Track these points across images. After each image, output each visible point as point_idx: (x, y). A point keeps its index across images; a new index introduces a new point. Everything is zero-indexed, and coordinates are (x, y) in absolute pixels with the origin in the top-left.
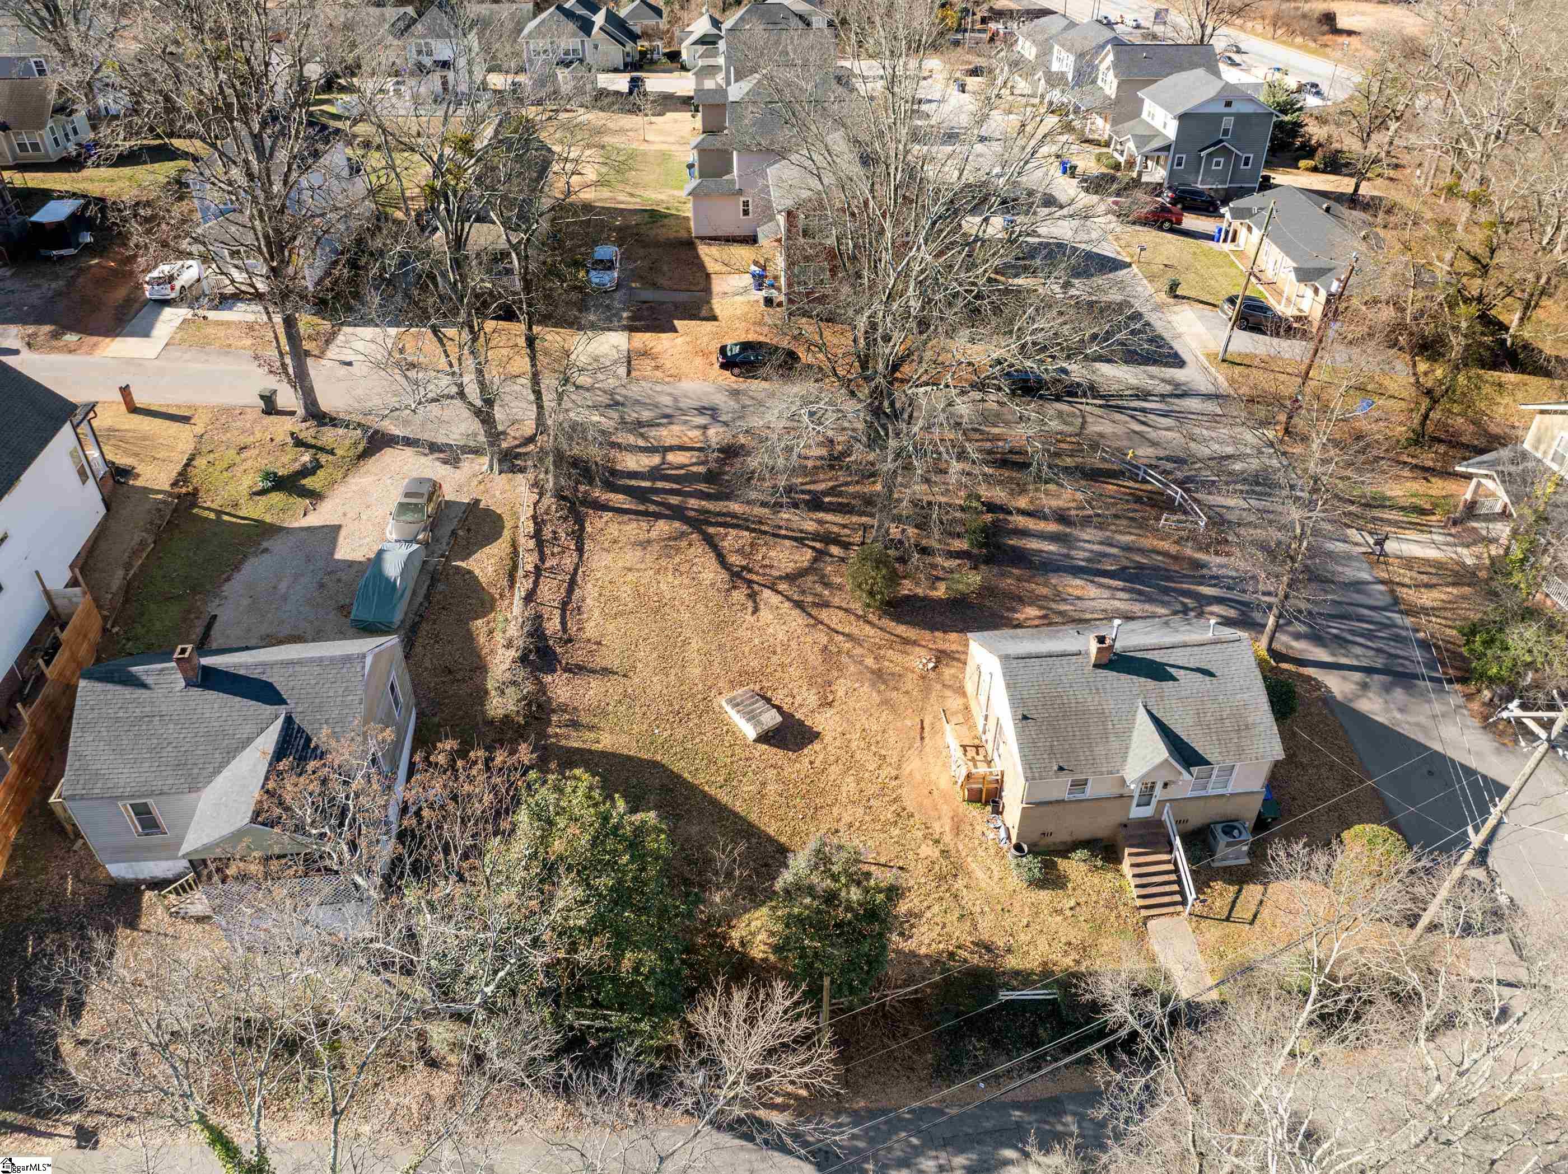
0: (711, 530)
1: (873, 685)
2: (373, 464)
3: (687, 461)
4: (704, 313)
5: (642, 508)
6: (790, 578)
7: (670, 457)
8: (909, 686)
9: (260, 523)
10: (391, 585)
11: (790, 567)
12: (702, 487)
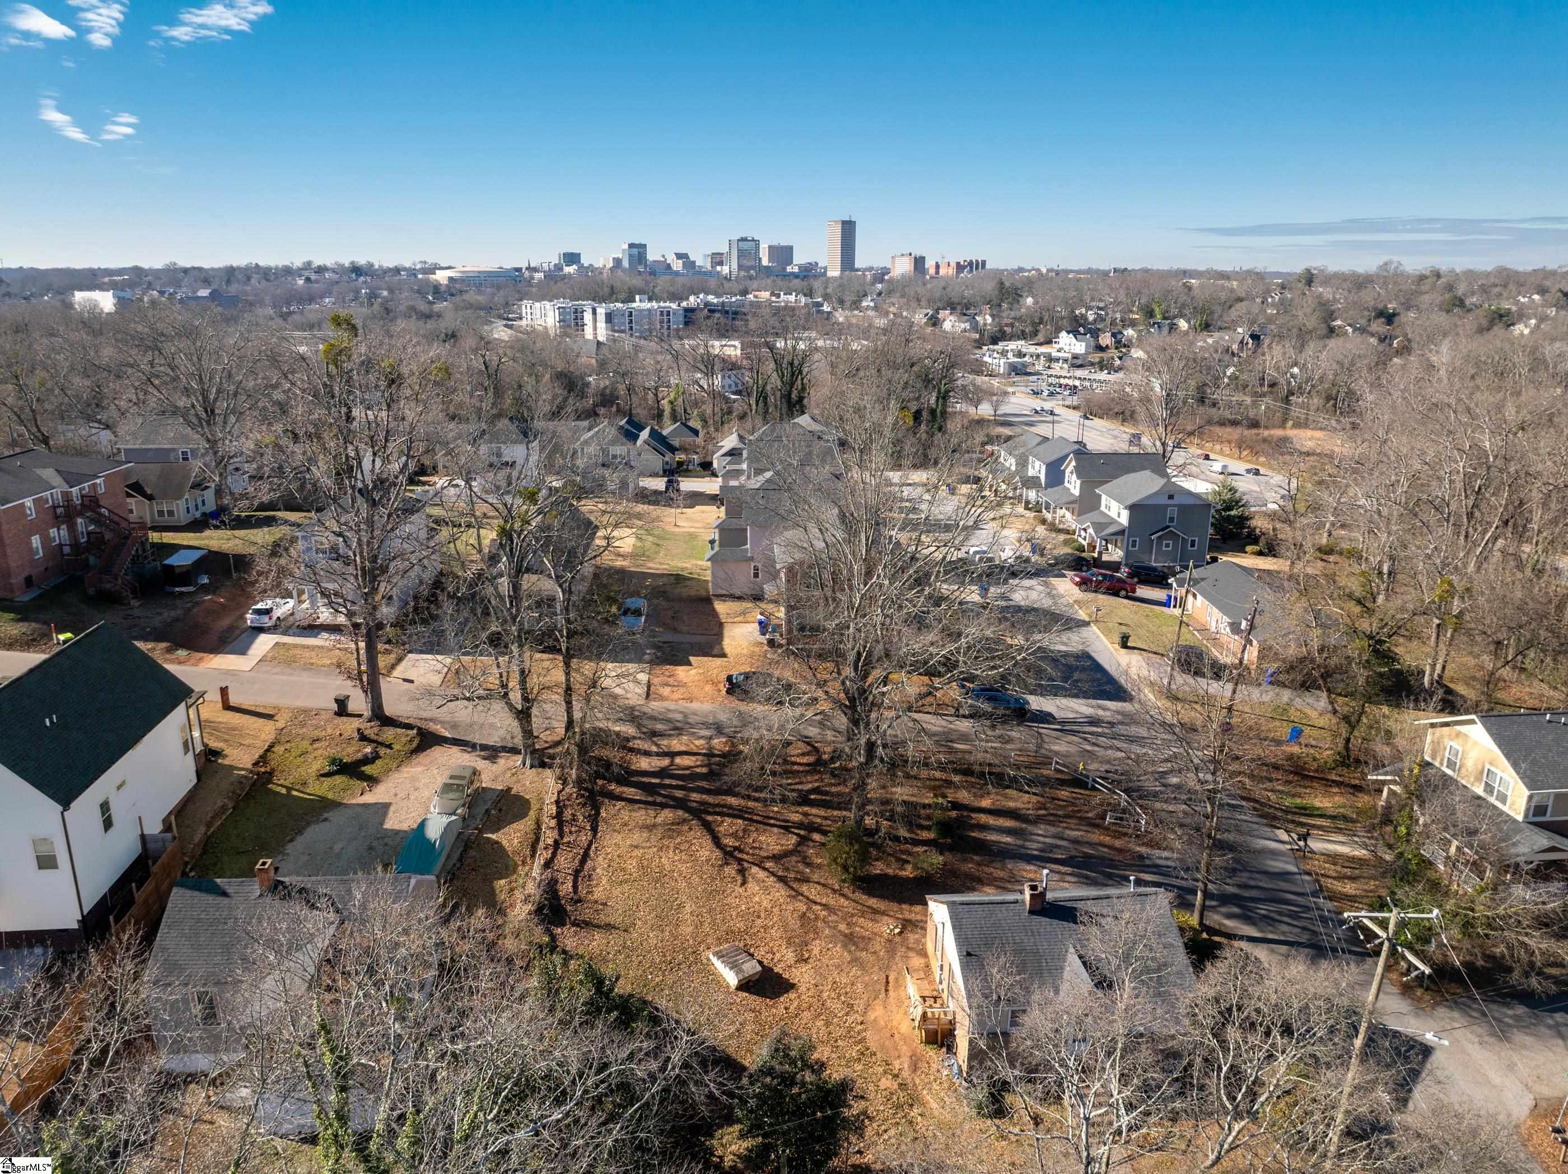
0: (709, 818)
1: (845, 946)
2: (423, 758)
3: (692, 764)
4: (715, 651)
5: (650, 799)
6: (776, 858)
7: (678, 760)
8: (878, 947)
9: (323, 799)
10: (430, 845)
11: (777, 849)
12: (703, 784)
